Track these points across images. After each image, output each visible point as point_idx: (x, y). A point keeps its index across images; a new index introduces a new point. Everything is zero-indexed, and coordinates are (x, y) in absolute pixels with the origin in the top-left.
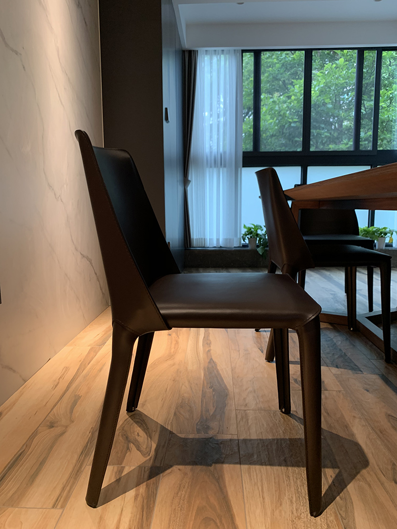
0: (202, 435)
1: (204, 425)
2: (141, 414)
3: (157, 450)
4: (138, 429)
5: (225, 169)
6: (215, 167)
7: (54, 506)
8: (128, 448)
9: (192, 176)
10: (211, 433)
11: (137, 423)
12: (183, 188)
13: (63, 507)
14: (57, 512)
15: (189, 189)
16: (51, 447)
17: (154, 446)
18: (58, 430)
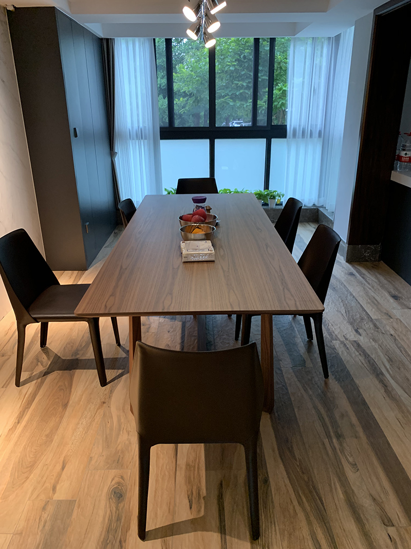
0: (74, 358)
1: (76, 353)
2: (47, 348)
3: (50, 365)
4: (44, 356)
5: (146, 141)
6: (137, 139)
7: (2, 387)
8: (37, 365)
9: (118, 148)
10: (78, 356)
11: (44, 353)
12: (110, 159)
13: (6, 387)
14: (4, 389)
15: (116, 159)
16: (3, 366)
17: (49, 363)
18: (6, 358)
